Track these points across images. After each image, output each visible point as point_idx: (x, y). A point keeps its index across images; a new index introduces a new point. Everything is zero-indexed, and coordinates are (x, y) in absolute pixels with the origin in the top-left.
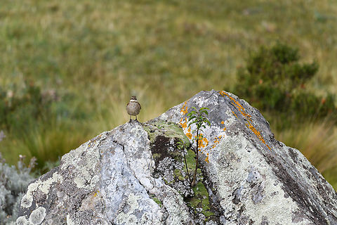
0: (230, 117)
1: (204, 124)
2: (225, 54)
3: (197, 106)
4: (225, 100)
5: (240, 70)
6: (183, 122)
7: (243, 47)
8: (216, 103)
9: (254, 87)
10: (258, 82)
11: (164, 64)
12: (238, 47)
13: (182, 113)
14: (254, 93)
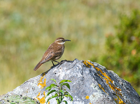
0: (96, 91)
1: (65, 99)
2: (93, 21)
3: (57, 78)
4: (90, 71)
5: (109, 39)
6: (41, 97)
7: (114, 12)
8: (80, 75)
9: (126, 58)
10: (130, 53)
11: (21, 33)
12: (108, 13)
13: (40, 86)
14: (126, 65)
